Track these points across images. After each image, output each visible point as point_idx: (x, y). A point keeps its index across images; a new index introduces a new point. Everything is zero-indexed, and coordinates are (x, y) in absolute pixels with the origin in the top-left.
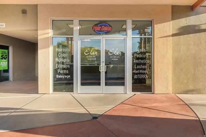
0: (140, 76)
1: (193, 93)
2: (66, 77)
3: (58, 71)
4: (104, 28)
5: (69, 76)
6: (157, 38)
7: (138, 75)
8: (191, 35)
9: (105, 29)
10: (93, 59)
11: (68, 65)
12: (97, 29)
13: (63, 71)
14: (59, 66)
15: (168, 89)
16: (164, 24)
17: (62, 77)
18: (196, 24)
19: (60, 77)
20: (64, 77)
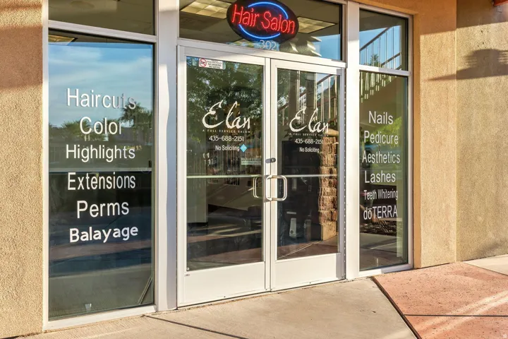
0: (380, 209)
1: (495, 253)
2: (117, 233)
3: (79, 210)
4: (270, 19)
5: (134, 231)
6: (425, 81)
7: (375, 208)
8: (491, 80)
9: (274, 26)
10: (234, 148)
11: (130, 174)
12: (246, 20)
13: (102, 205)
14: (84, 183)
15: (448, 248)
16: (440, 34)
17: (98, 235)
18: (501, 49)
19: (86, 236)
20: (107, 236)
